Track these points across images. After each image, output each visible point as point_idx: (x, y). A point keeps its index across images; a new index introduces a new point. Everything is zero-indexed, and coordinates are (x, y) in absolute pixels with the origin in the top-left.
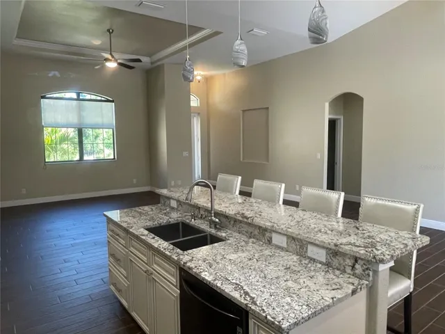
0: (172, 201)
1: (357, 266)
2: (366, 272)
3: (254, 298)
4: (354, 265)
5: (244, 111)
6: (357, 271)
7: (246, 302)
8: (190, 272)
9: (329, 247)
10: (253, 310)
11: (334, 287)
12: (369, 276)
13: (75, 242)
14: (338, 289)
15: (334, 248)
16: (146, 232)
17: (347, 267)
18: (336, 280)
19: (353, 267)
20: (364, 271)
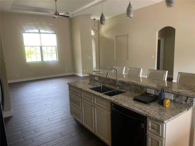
0: (95, 77)
1: (188, 100)
2: (192, 103)
3: (148, 112)
4: (186, 100)
5: (116, 37)
6: (187, 103)
7: (146, 114)
8: (117, 104)
9: (175, 93)
10: (150, 116)
11: (179, 108)
12: (193, 104)
13: (47, 97)
14: (181, 109)
15: (177, 93)
16: (90, 90)
17: (183, 101)
18: (179, 106)
19: (186, 101)
20: (191, 102)
